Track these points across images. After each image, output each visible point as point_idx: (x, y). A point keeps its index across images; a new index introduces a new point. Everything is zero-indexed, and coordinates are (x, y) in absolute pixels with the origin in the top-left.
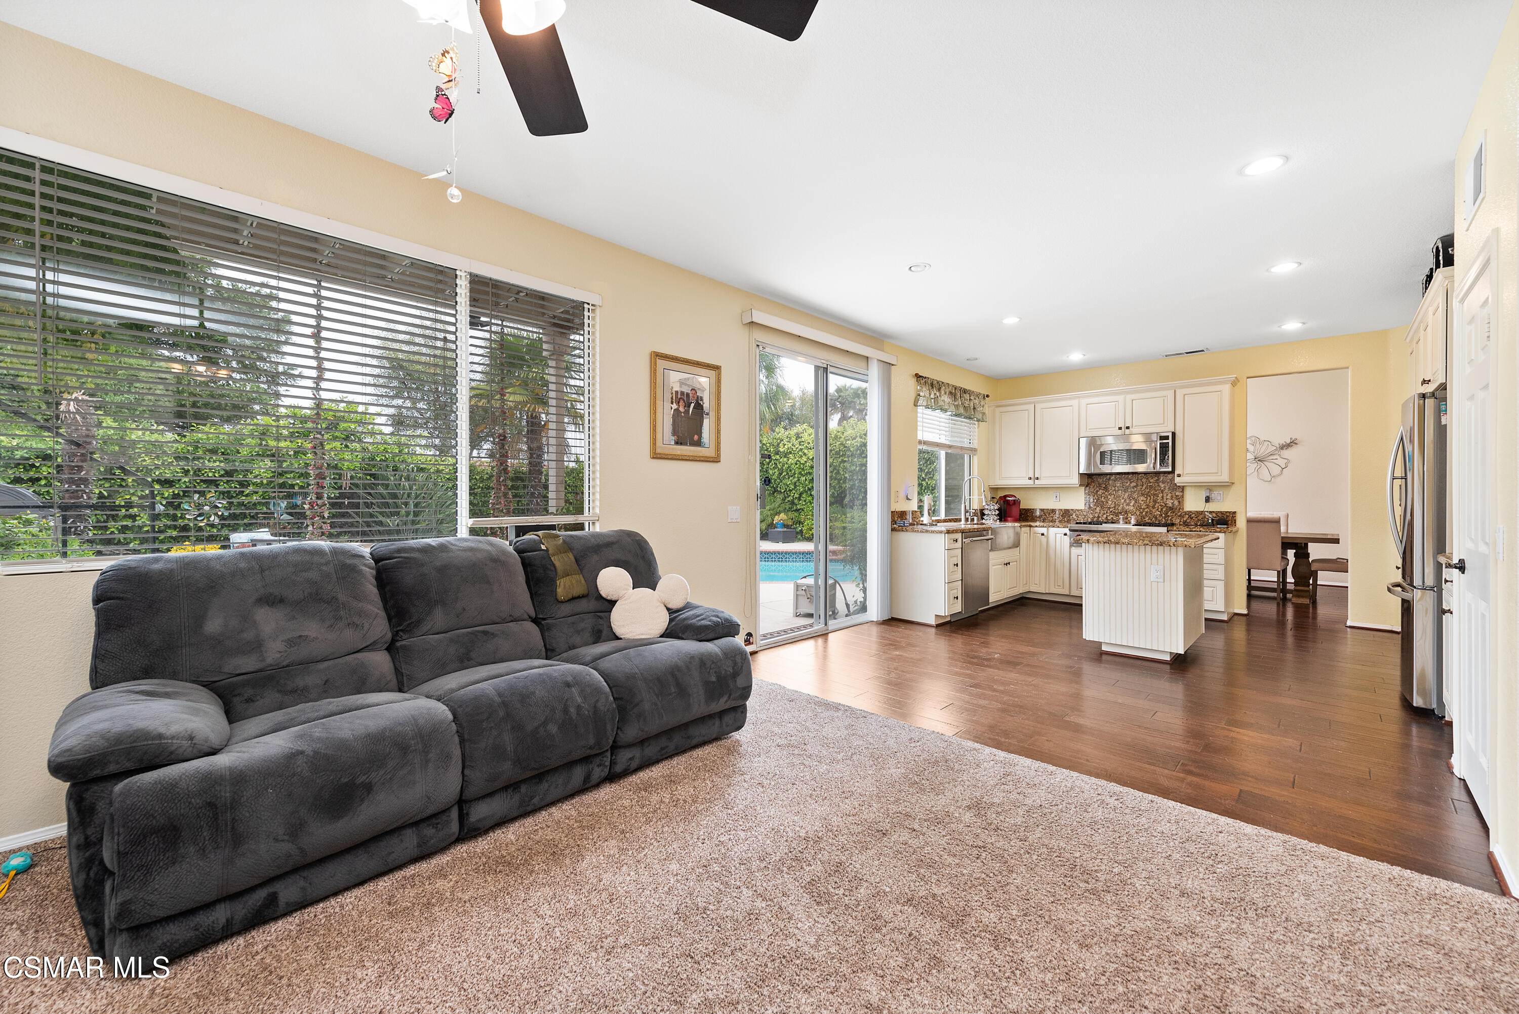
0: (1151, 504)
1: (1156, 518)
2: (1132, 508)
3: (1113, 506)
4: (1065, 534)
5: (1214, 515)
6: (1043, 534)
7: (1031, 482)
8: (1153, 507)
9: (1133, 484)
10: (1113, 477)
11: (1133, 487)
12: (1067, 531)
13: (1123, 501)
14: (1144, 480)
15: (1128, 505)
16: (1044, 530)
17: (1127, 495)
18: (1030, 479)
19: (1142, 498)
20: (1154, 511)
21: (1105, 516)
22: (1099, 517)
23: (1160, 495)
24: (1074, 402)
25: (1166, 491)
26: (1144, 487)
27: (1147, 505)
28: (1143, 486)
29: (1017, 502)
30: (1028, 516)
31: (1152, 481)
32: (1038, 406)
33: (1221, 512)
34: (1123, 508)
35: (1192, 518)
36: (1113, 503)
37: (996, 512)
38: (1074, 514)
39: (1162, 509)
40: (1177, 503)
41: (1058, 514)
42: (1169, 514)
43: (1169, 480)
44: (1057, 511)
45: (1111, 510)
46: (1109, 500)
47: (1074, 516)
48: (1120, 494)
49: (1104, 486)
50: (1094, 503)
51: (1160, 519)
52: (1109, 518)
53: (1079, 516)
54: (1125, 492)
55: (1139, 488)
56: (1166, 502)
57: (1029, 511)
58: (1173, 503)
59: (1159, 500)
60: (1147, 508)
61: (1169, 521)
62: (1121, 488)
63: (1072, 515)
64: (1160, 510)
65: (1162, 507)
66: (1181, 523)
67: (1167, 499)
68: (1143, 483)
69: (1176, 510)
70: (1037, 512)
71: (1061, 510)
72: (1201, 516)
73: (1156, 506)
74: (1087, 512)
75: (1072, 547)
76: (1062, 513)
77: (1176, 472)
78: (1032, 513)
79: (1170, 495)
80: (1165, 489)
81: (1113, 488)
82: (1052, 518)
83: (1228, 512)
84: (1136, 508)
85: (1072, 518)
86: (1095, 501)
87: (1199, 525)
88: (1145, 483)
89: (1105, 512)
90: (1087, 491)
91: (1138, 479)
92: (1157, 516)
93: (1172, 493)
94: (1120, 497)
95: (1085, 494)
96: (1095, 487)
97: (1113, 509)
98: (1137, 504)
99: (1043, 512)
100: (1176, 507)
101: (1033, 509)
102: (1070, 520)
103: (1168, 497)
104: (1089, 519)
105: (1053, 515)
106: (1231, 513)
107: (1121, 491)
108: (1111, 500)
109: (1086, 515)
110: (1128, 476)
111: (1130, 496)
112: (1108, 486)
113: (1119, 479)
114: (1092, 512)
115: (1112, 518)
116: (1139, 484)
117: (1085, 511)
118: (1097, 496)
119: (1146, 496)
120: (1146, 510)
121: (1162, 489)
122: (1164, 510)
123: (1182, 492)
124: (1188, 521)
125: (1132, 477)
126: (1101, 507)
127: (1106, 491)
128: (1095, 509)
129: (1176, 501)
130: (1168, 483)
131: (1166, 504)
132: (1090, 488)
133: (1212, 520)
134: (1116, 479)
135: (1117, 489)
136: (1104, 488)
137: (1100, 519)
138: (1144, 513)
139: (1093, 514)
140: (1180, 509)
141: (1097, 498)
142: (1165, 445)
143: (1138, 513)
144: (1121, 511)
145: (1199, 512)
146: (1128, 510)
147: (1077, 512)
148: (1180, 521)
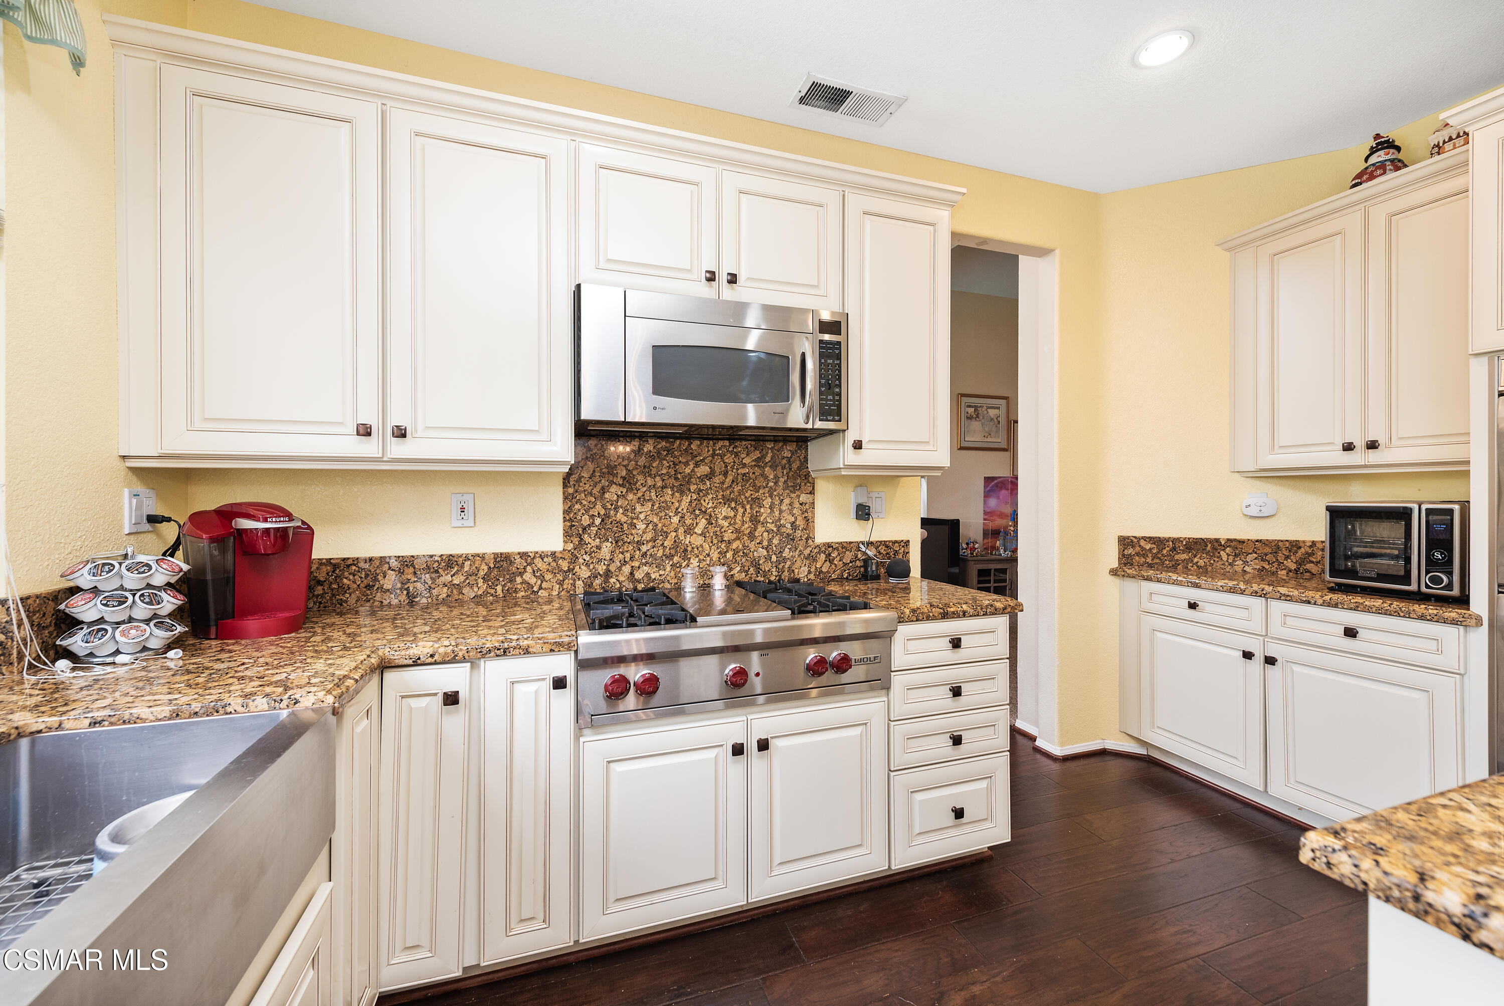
0: (746, 528)
1: (757, 567)
2: (697, 541)
3: (649, 536)
4: (559, 683)
6: (451, 699)
7: (371, 447)
8: (752, 536)
9: (704, 469)
11: (702, 479)
12: (563, 664)
13: (675, 520)
14: (729, 459)
15: (689, 531)
17: (686, 500)
18: (368, 432)
19: (725, 511)
20: (752, 545)
21: (627, 569)
22: (608, 574)
23: (767, 502)
24: (553, 145)
25: (780, 490)
26: (730, 478)
27: (738, 531)
28: (725, 474)
29: (300, 539)
30: (343, 589)
31: (747, 461)
32: (400, 118)
33: (885, 544)
34: (676, 543)
35: (831, 562)
36: (651, 527)
37: (154, 600)
38: (529, 568)
39: (770, 541)
40: (800, 522)
41: (469, 575)
42: (786, 553)
43: (784, 461)
44: (467, 563)
45: (644, 548)
46: (637, 518)
47: (528, 576)
48: (668, 498)
49: (624, 473)
50: (594, 529)
51: (767, 569)
52: (639, 575)
53: (548, 576)
54: (682, 493)
55: (717, 480)
56: (780, 520)
57: (348, 566)
58: (794, 522)
59: (764, 515)
60: (738, 538)
61: (786, 573)
62: (672, 481)
63: (521, 574)
64: (765, 543)
65: (770, 536)
66: (812, 576)
67: (781, 512)
68: (726, 466)
69: (801, 543)
70: (390, 568)
71: (482, 557)
72: (849, 556)
73: (757, 534)
74: (574, 559)
75: (588, 737)
76: (486, 568)
77: (851, 436)
78: (367, 576)
79: (787, 501)
80: (776, 483)
81: (650, 482)
82: (445, 589)
83: (896, 542)
84: (709, 540)
85: (521, 583)
86: (598, 521)
87: (847, 578)
88: (732, 467)
89: (628, 555)
90: (571, 490)
91: (713, 455)
92: (761, 562)
93: (793, 495)
94: (669, 508)
95: (565, 498)
96: (597, 474)
97: (650, 544)
98: (712, 530)
99: (411, 570)
100: (799, 533)
101: (371, 559)
102: (516, 591)
103: (784, 507)
104: (579, 584)
105: (449, 578)
106: (902, 544)
107: (672, 489)
108: (642, 516)
109: (569, 570)
110: (689, 445)
111: (694, 505)
112: (635, 473)
113: (665, 453)
114: (587, 558)
115: (648, 574)
116: (717, 471)
117: (567, 555)
118: (604, 506)
119: (733, 505)
120: (734, 546)
121: (771, 484)
122: (775, 541)
123: (812, 493)
124: (824, 570)
125: (699, 446)
126: (617, 542)
127: (630, 490)
128: (599, 548)
129: (799, 518)
130: (783, 468)
131: (779, 527)
132: (580, 477)
133: (877, 564)
134: (659, 453)
135: (659, 484)
136: (624, 478)
137: (612, 580)
138: (729, 555)
139: (591, 567)
140: (807, 539)
141: (602, 512)
142: (830, 348)
143: (715, 556)
144: (673, 552)
145: (844, 547)
146: (689, 549)
147: (538, 561)
148: (810, 572)
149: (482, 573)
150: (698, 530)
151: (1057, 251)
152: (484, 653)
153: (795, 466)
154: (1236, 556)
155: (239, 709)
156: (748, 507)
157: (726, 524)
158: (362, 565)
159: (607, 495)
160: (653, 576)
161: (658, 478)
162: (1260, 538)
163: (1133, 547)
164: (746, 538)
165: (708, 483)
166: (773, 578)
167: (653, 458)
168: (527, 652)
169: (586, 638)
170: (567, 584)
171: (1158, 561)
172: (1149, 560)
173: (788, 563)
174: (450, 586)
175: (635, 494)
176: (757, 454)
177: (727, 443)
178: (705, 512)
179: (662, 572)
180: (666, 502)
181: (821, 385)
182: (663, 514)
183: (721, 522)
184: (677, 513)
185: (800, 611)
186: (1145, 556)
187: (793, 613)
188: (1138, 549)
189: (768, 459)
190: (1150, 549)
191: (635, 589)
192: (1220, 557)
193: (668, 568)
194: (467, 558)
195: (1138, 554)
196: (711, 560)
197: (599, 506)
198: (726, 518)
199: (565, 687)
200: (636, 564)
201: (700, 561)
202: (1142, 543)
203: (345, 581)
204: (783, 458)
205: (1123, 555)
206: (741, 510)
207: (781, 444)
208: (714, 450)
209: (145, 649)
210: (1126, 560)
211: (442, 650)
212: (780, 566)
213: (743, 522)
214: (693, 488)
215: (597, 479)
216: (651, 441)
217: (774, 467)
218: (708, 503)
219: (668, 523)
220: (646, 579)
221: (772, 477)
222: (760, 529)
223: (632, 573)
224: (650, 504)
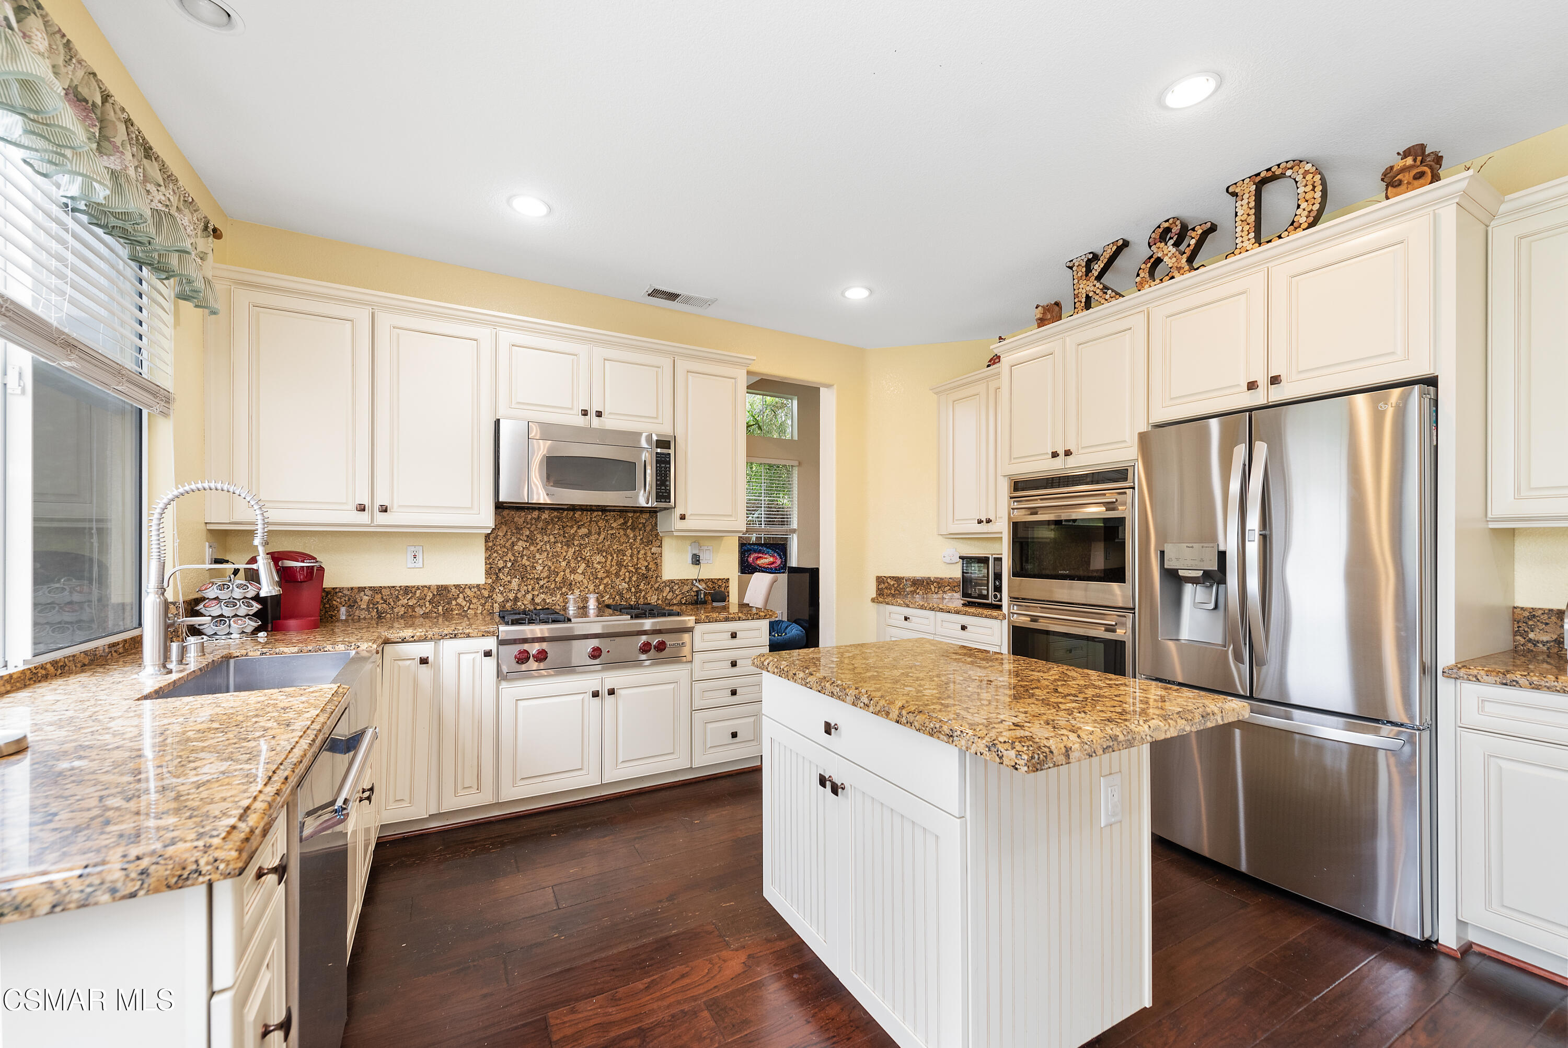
0: (614, 569)
1: (621, 595)
2: (580, 578)
3: (545, 574)
4: (488, 654)
5: (704, 586)
6: (424, 661)
7: (364, 518)
8: (617, 575)
9: (584, 531)
10: (545, 516)
11: (582, 537)
12: (490, 643)
13: (564, 564)
14: (602, 524)
15: (573, 571)
16: (425, 649)
17: (571, 551)
18: (362, 508)
19: (599, 558)
20: (618, 582)
21: (529, 596)
22: (516, 599)
23: (629, 552)
24: (484, 333)
25: (637, 544)
26: (602, 536)
27: (607, 572)
28: (599, 534)
29: (315, 574)
31: (614, 525)
32: (385, 320)
33: (712, 580)
34: (564, 579)
35: (673, 592)
36: (546, 568)
37: (250, 606)
38: (461, 595)
39: (630, 578)
40: (652, 566)
41: (420, 599)
42: (642, 586)
43: (641, 526)
44: (418, 592)
45: (541, 583)
46: (537, 563)
47: (460, 600)
48: (558, 550)
49: (528, 533)
50: (506, 570)
51: (628, 597)
52: (537, 600)
53: (474, 601)
54: (568, 546)
55: (593, 538)
56: (637, 564)
57: (336, 593)
58: (647, 566)
59: (627, 561)
60: (607, 576)
61: (642, 600)
62: (561, 538)
63: (456, 599)
64: (627, 580)
65: (631, 575)
66: (660, 602)
67: (638, 559)
68: (600, 529)
69: (652, 580)
70: (365, 594)
71: (429, 588)
72: (686, 588)
73: (621, 574)
74: (492, 589)
75: (504, 684)
76: (431, 595)
77: (678, 511)
78: (349, 600)
79: (642, 552)
80: (635, 540)
81: (546, 539)
82: (403, 609)
83: (720, 579)
84: (588, 578)
85: (456, 605)
86: (509, 564)
87: (685, 604)
88: (604, 529)
89: (530, 587)
90: (490, 544)
91: (590, 521)
92: (624, 592)
93: (646, 548)
94: (559, 556)
95: (487, 549)
96: (509, 534)
97: (546, 580)
98: (589, 570)
99: (380, 596)
100: (651, 573)
101: (352, 589)
102: (452, 610)
103: (640, 556)
104: (496, 605)
105: (406, 601)
106: (724, 581)
107: (562, 544)
108: (540, 561)
109: (489, 597)
110: (574, 514)
111: (577, 554)
112: (535, 533)
113: (557, 520)
114: (502, 589)
115: (544, 600)
116: (593, 532)
117: (488, 587)
118: (513, 555)
119: (604, 554)
120: (605, 581)
121: (631, 541)
122: (634, 579)
123: (660, 546)
124: (668, 597)
125: (580, 515)
126: (522, 578)
127: (532, 544)
128: (510, 582)
129: (651, 563)
130: (640, 530)
131: (636, 569)
132: (497, 536)
133: (705, 594)
134: (552, 519)
135: (553, 540)
136: (528, 536)
137: (519, 604)
138: (601, 587)
139: (505, 594)
140: (657, 577)
141: (512, 558)
142: (663, 457)
143: (591, 588)
144: (562, 585)
145: (683, 582)
146: (573, 583)
147: (467, 590)
148: (658, 599)
149: (428, 598)
150: (580, 571)
151: (835, 386)
152: (443, 637)
153: (648, 529)
154: (939, 588)
155: (331, 649)
156: (615, 556)
157: (599, 567)
158: (346, 592)
159: (515, 548)
160: (548, 601)
161: (551, 536)
162: (951, 577)
163: (884, 583)
164: (613, 576)
165: (587, 539)
166: (632, 603)
167: (548, 523)
168: (468, 636)
169: (503, 628)
170: (488, 606)
171: (897, 592)
172: (893, 592)
173: (643, 593)
174: (407, 606)
175: (535, 547)
176: (622, 521)
177: (600, 513)
178: (585, 559)
179: (554, 598)
180: (557, 552)
181: (657, 480)
182: (555, 560)
183: (595, 565)
184: (564, 560)
185: (637, 617)
186: (890, 589)
187: (632, 617)
188: (886, 584)
189: (629, 524)
190: (893, 584)
191: (535, 609)
192: (930, 589)
193: (559, 596)
194: (418, 588)
195: (886, 588)
196: (589, 590)
197: (510, 555)
198: (599, 563)
199: (491, 656)
200: (536, 593)
201: (580, 591)
202: (889, 580)
203: (334, 602)
204: (640, 523)
205: (878, 589)
206: (610, 558)
207: (638, 514)
208: (591, 518)
209: (243, 632)
210: (880, 592)
211: (418, 634)
212: (638, 595)
213: (611, 566)
214: (576, 543)
215: (509, 537)
216: (546, 512)
217: (633, 529)
218: (587, 553)
219: (558, 565)
220: (542, 603)
221: (632, 536)
222: (623, 570)
223: (533, 599)
224: (546, 554)
